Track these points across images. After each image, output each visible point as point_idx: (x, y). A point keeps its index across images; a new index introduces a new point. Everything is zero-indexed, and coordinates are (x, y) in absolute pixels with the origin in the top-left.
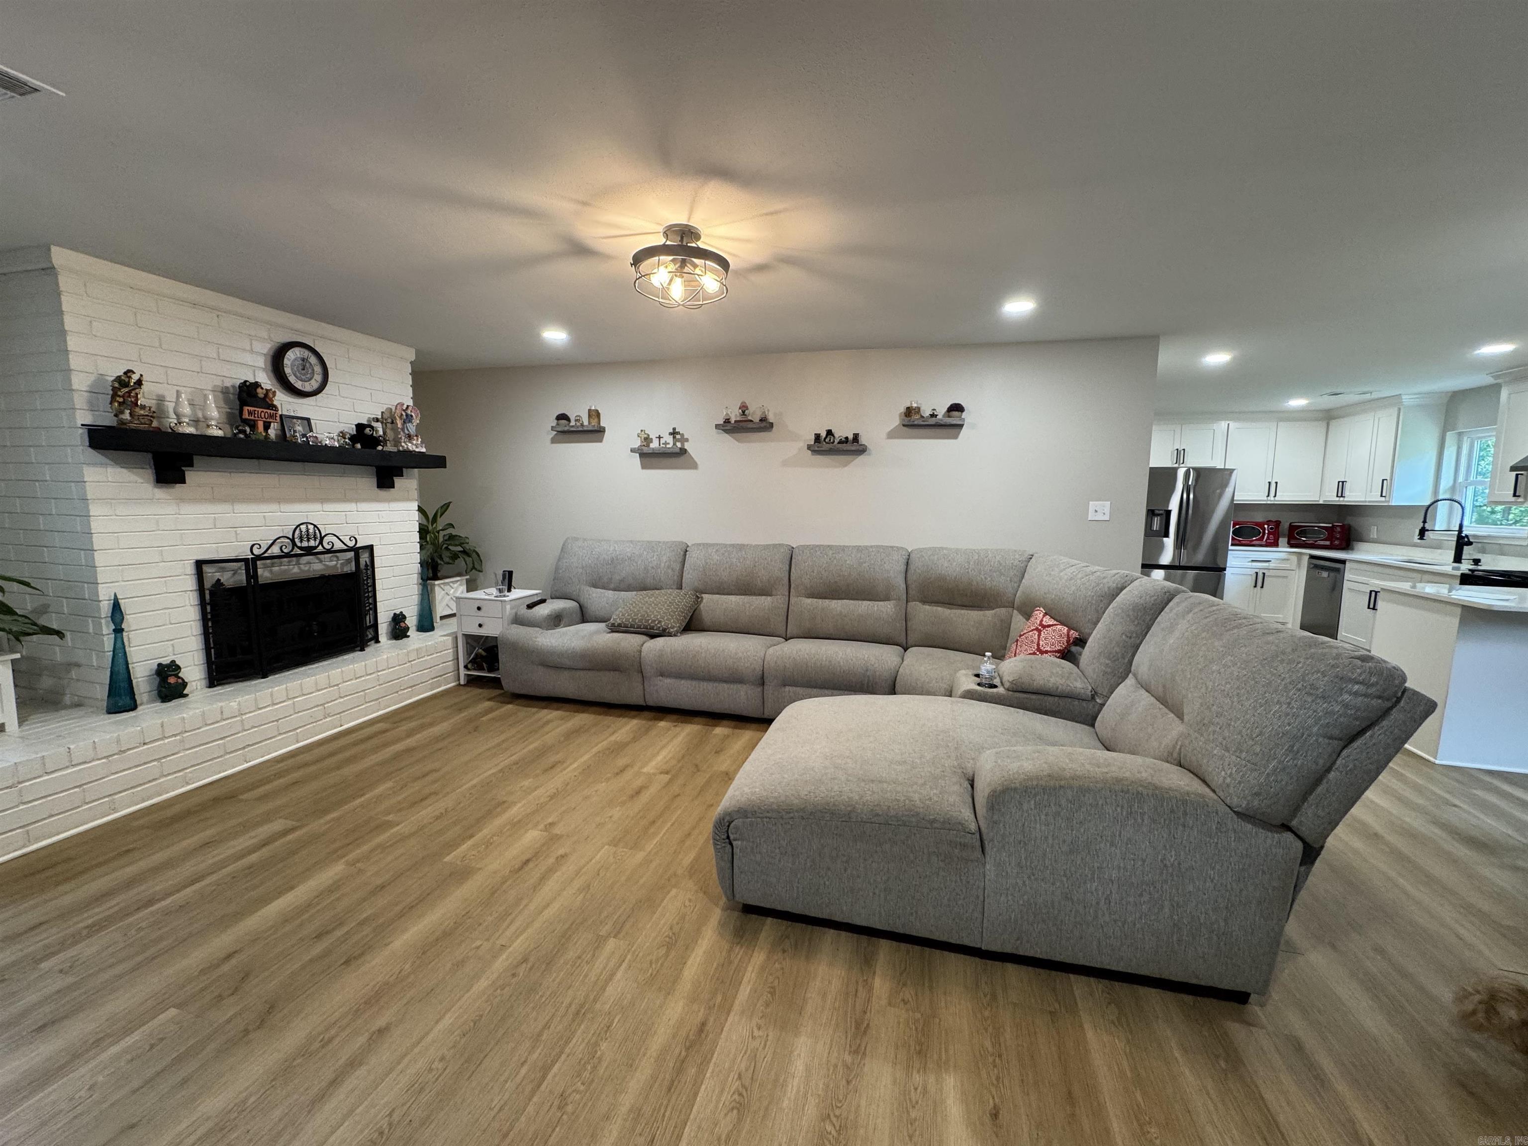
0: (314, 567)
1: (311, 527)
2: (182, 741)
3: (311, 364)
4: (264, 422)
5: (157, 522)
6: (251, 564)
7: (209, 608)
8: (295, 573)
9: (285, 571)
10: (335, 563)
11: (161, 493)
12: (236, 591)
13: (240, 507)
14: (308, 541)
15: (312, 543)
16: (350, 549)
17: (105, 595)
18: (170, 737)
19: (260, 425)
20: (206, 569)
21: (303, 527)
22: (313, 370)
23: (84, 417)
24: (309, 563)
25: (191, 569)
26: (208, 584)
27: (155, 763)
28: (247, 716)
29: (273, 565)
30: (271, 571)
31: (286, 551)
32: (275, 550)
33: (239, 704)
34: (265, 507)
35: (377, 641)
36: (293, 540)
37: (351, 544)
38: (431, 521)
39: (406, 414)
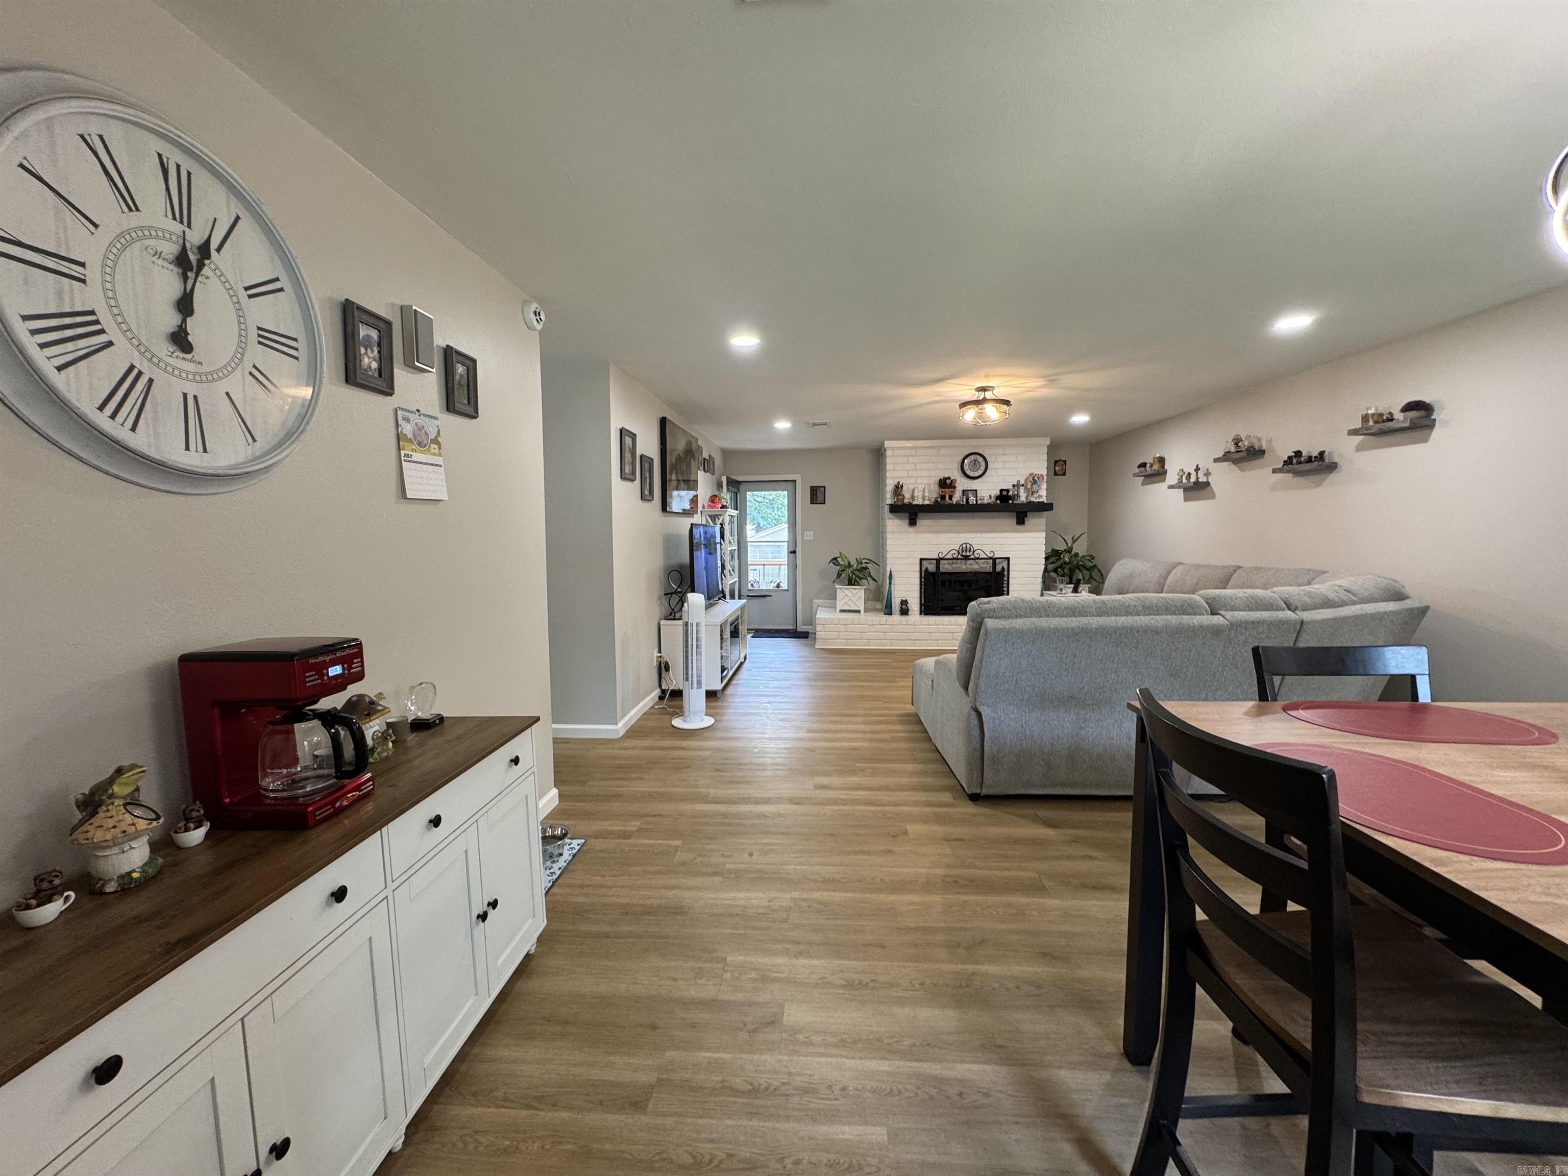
0: (973, 566)
1: (968, 545)
3: (979, 462)
4: (949, 495)
5: (908, 541)
6: (938, 561)
7: (923, 580)
9: (958, 567)
10: (985, 565)
11: (911, 529)
12: (933, 574)
13: (940, 535)
14: (966, 552)
15: (968, 554)
16: (990, 558)
17: (888, 570)
19: (947, 497)
20: (923, 562)
21: (964, 546)
22: (980, 465)
23: (889, 501)
24: (971, 564)
25: (918, 562)
26: (923, 569)
29: (953, 563)
31: (954, 556)
32: (949, 556)
34: (951, 535)
36: (958, 552)
37: (991, 555)
38: (1069, 546)
39: (1034, 479)
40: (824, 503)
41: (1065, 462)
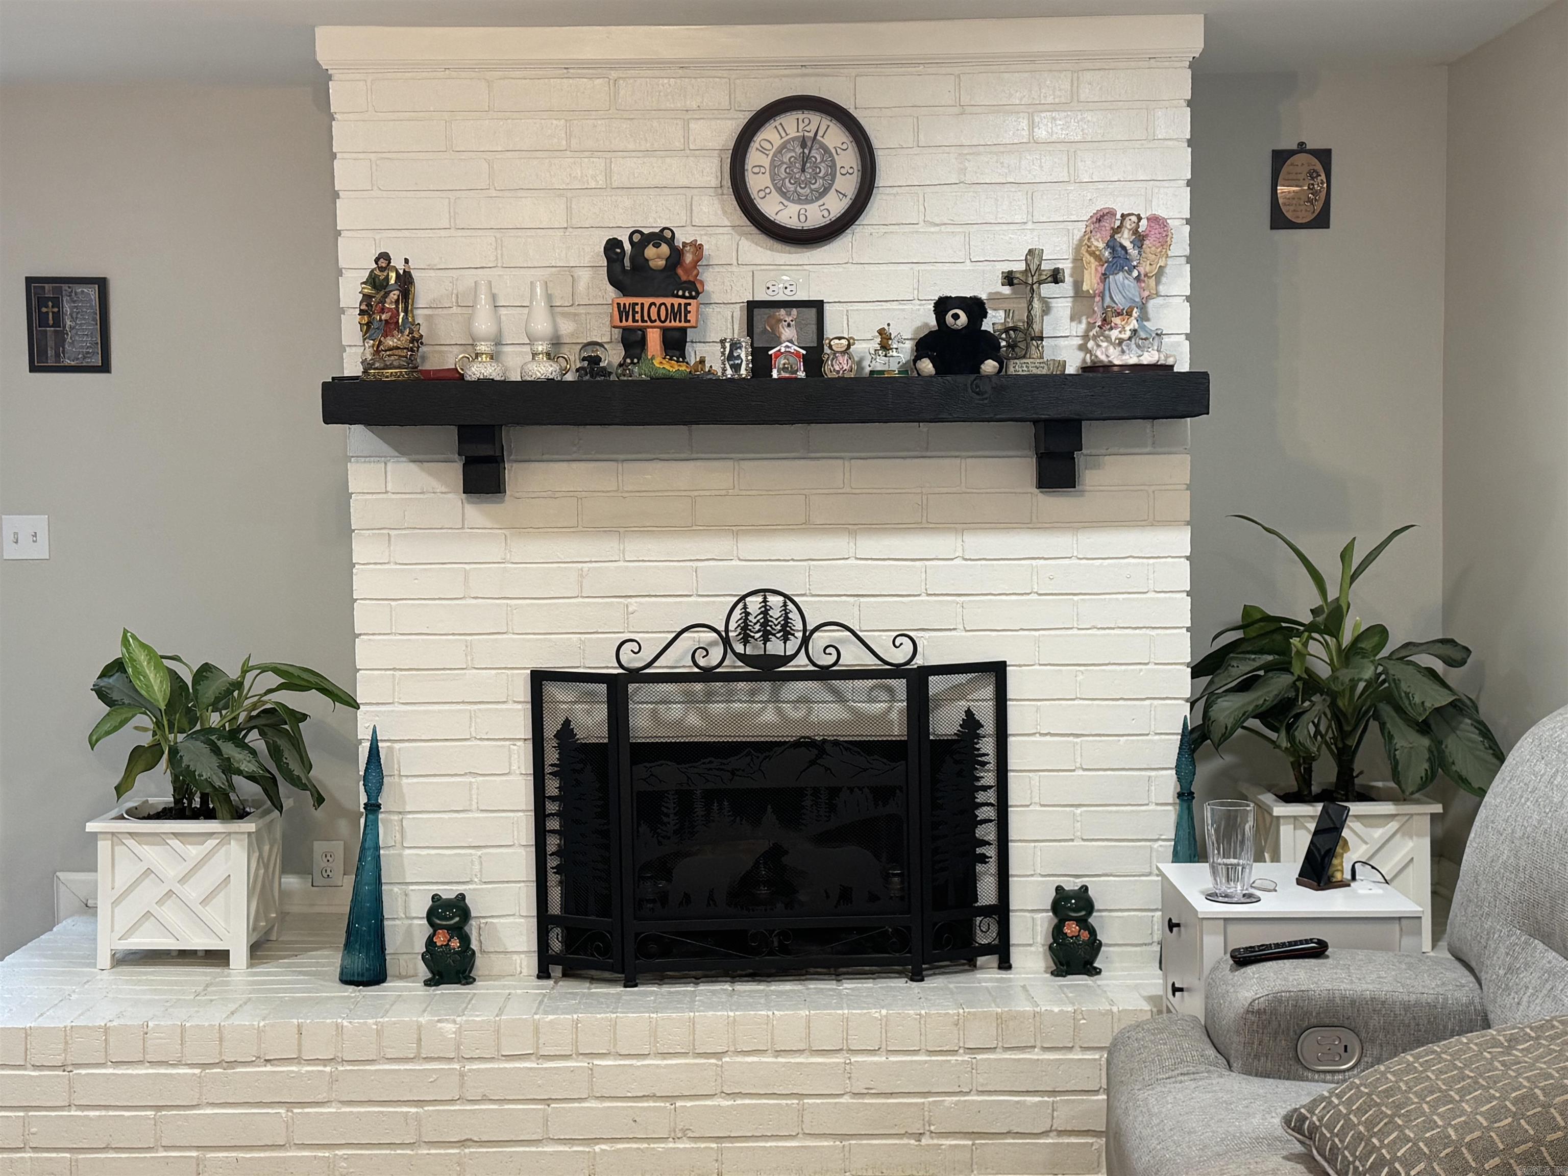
2: (333, 1079)
3: (826, 150)
4: (665, 331)
5: (466, 578)
8: (766, 725)
9: (739, 716)
10: (884, 705)
11: (475, 514)
13: (638, 547)
14: (766, 639)
16: (897, 671)
18: (310, 1062)
19: (654, 338)
20: (553, 690)
22: (833, 166)
24: (804, 700)
27: (282, 1111)
28: (475, 1066)
29: (709, 697)
30: (705, 716)
31: (702, 662)
32: (679, 660)
33: (459, 1032)
35: (1005, 964)
38: (1332, 594)
39: (1113, 245)
40: (105, 367)
41: (1324, 156)
